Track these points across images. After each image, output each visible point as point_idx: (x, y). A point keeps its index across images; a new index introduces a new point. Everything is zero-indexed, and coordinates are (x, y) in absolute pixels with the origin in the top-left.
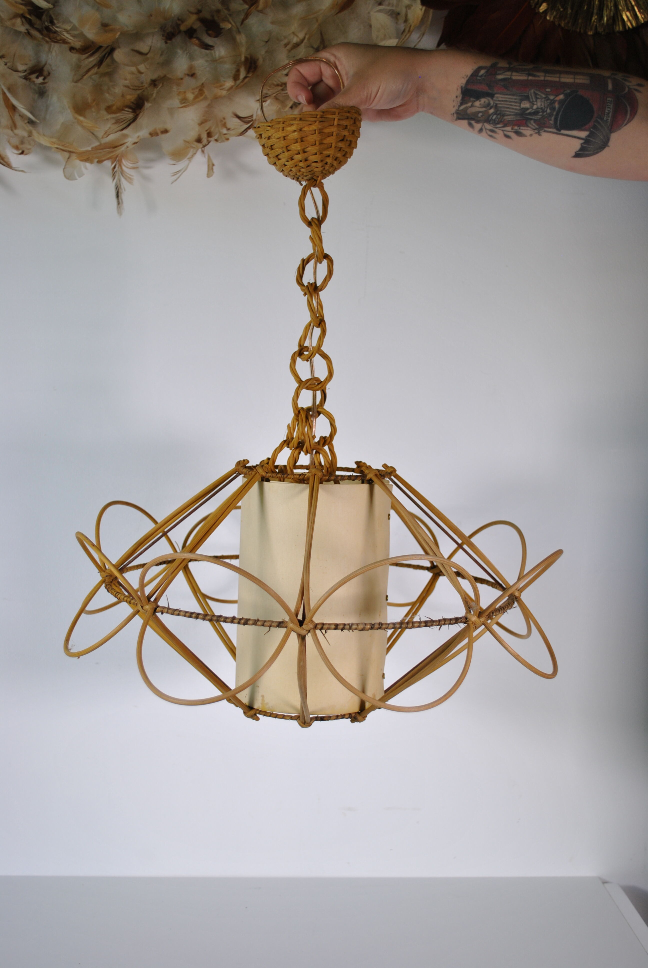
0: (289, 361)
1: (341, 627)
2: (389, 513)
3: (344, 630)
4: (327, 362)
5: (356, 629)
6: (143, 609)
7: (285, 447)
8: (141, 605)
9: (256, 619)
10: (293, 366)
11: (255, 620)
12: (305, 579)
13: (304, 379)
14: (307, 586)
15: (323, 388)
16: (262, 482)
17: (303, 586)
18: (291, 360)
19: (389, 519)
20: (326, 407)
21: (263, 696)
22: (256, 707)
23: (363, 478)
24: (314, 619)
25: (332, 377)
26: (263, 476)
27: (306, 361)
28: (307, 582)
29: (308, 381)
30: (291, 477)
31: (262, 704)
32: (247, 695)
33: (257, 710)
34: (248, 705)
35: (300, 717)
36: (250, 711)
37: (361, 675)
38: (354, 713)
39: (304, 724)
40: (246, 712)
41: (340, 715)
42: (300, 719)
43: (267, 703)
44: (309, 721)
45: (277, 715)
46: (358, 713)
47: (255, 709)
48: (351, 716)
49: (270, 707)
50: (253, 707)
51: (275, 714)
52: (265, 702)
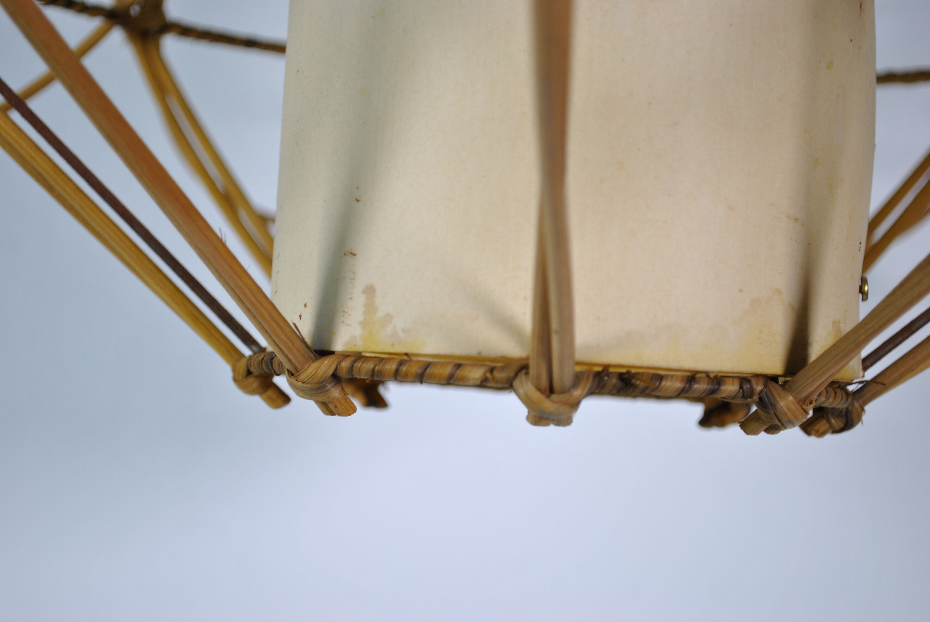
21: (370, 291)
22: (340, 345)
31: (364, 324)
32: (308, 305)
33: (345, 356)
34: (308, 339)
35: (527, 358)
36: (314, 361)
37: (796, 220)
38: (757, 376)
39: (548, 397)
40: (299, 367)
41: (704, 375)
42: (527, 374)
43: (388, 318)
44: (568, 380)
45: (426, 369)
46: (774, 378)
47: (333, 353)
48: (746, 387)
49: (401, 335)
50: (326, 348)
51: (418, 362)
52: (380, 314)
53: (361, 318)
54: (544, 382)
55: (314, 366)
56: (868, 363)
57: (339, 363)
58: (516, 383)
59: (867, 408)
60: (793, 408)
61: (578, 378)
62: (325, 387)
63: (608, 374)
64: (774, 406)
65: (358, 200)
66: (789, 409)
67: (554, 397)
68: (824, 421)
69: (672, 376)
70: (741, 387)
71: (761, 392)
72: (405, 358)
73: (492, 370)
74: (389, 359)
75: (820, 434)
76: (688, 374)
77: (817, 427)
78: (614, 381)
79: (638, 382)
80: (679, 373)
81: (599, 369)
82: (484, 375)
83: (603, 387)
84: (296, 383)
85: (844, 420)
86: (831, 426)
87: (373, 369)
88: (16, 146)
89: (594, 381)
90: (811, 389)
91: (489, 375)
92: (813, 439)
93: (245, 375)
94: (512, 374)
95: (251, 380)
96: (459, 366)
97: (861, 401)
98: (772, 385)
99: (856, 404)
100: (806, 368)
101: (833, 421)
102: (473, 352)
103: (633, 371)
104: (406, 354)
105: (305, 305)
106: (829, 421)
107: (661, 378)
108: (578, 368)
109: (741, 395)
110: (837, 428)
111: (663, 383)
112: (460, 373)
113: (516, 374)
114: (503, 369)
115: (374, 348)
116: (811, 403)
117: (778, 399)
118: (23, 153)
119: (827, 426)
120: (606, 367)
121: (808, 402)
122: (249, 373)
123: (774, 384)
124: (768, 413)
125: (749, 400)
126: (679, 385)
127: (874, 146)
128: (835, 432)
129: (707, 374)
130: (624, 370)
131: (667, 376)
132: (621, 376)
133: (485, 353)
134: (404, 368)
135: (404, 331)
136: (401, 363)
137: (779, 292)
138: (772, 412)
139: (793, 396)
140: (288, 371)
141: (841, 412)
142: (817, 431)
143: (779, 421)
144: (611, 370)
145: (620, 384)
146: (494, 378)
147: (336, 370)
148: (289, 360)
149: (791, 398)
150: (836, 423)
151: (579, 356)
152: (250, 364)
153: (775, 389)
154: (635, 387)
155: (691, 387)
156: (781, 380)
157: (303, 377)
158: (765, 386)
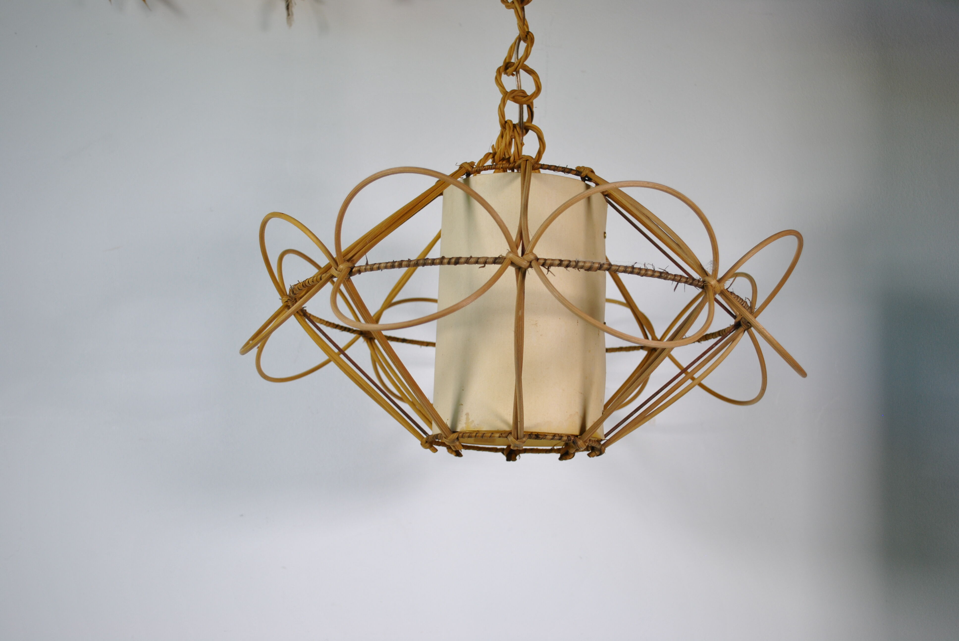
0: (495, 74)
1: (566, 263)
2: (604, 231)
3: (568, 268)
4: (533, 78)
5: (582, 267)
6: (337, 271)
7: (489, 159)
8: (335, 268)
9: (469, 256)
10: (498, 78)
11: (468, 258)
12: (522, 222)
13: (509, 89)
14: (526, 227)
15: (529, 103)
16: (468, 178)
17: (521, 229)
18: (496, 72)
19: (605, 237)
20: (535, 122)
21: (467, 414)
22: (459, 429)
23: (577, 173)
24: (535, 251)
25: (540, 92)
26: (469, 171)
27: (511, 76)
28: (525, 225)
29: (513, 91)
30: (500, 166)
31: (466, 423)
32: (449, 419)
33: (460, 433)
34: (450, 428)
35: (511, 431)
36: (452, 434)
37: (581, 393)
38: (572, 435)
39: (517, 440)
40: (448, 436)
41: (558, 435)
42: (511, 434)
43: (473, 421)
44: (522, 436)
45: (484, 434)
46: (577, 436)
47: (458, 432)
48: (569, 438)
49: (476, 425)
50: (455, 431)
51: (481, 433)
52: (470, 420)
53: (465, 422)
54: (516, 436)
55: (452, 435)
56: (606, 436)
57: (459, 434)
58: (508, 437)
59: (606, 449)
60: (582, 444)
61: (524, 436)
62: (455, 441)
63: (532, 434)
64: (577, 444)
65: (463, 390)
66: (581, 444)
67: (518, 440)
68: (594, 453)
69: (549, 435)
70: (568, 438)
71: (573, 440)
72: (478, 432)
73: (502, 434)
74: (473, 433)
75: (593, 456)
76: (553, 435)
77: (592, 454)
78: (534, 436)
79: (540, 436)
80: (551, 434)
81: (530, 433)
82: (500, 435)
83: (531, 438)
84: (447, 440)
85: (599, 452)
86: (596, 454)
87: (469, 435)
88: (354, 377)
89: (528, 436)
90: (586, 438)
91: (501, 435)
92: (592, 458)
93: (425, 442)
94: (507, 435)
95: (427, 444)
96: (493, 433)
97: (604, 446)
98: (576, 438)
99: (603, 447)
100: (585, 433)
101: (596, 452)
102: (496, 429)
103: (539, 434)
104: (478, 431)
105: (448, 420)
106: (595, 452)
107: (546, 435)
108: (524, 433)
109: (568, 440)
110: (598, 454)
111: (547, 437)
112: (493, 435)
113: (508, 435)
114: (504, 433)
115: (469, 430)
116: (587, 443)
117: (578, 441)
118: (357, 379)
119: (595, 454)
120: (532, 433)
121: (586, 442)
122: (427, 442)
123: (577, 438)
124: (575, 445)
125: (570, 441)
126: (551, 437)
127: (605, 373)
128: (598, 456)
129: (558, 434)
130: (536, 433)
131: (548, 435)
132: (536, 435)
133: (500, 430)
134: (478, 435)
135: (477, 425)
136: (477, 433)
137: (577, 412)
138: (576, 445)
139: (582, 440)
140: (444, 437)
141: (598, 449)
142: (592, 455)
143: (579, 447)
144: (533, 433)
145: (535, 437)
146: (502, 436)
147: (458, 436)
148: (445, 434)
149: (581, 441)
150: (598, 453)
151: (525, 430)
152: (429, 439)
153: (577, 439)
154: (540, 438)
155: (554, 438)
156: (579, 437)
157: (449, 438)
158: (574, 438)
